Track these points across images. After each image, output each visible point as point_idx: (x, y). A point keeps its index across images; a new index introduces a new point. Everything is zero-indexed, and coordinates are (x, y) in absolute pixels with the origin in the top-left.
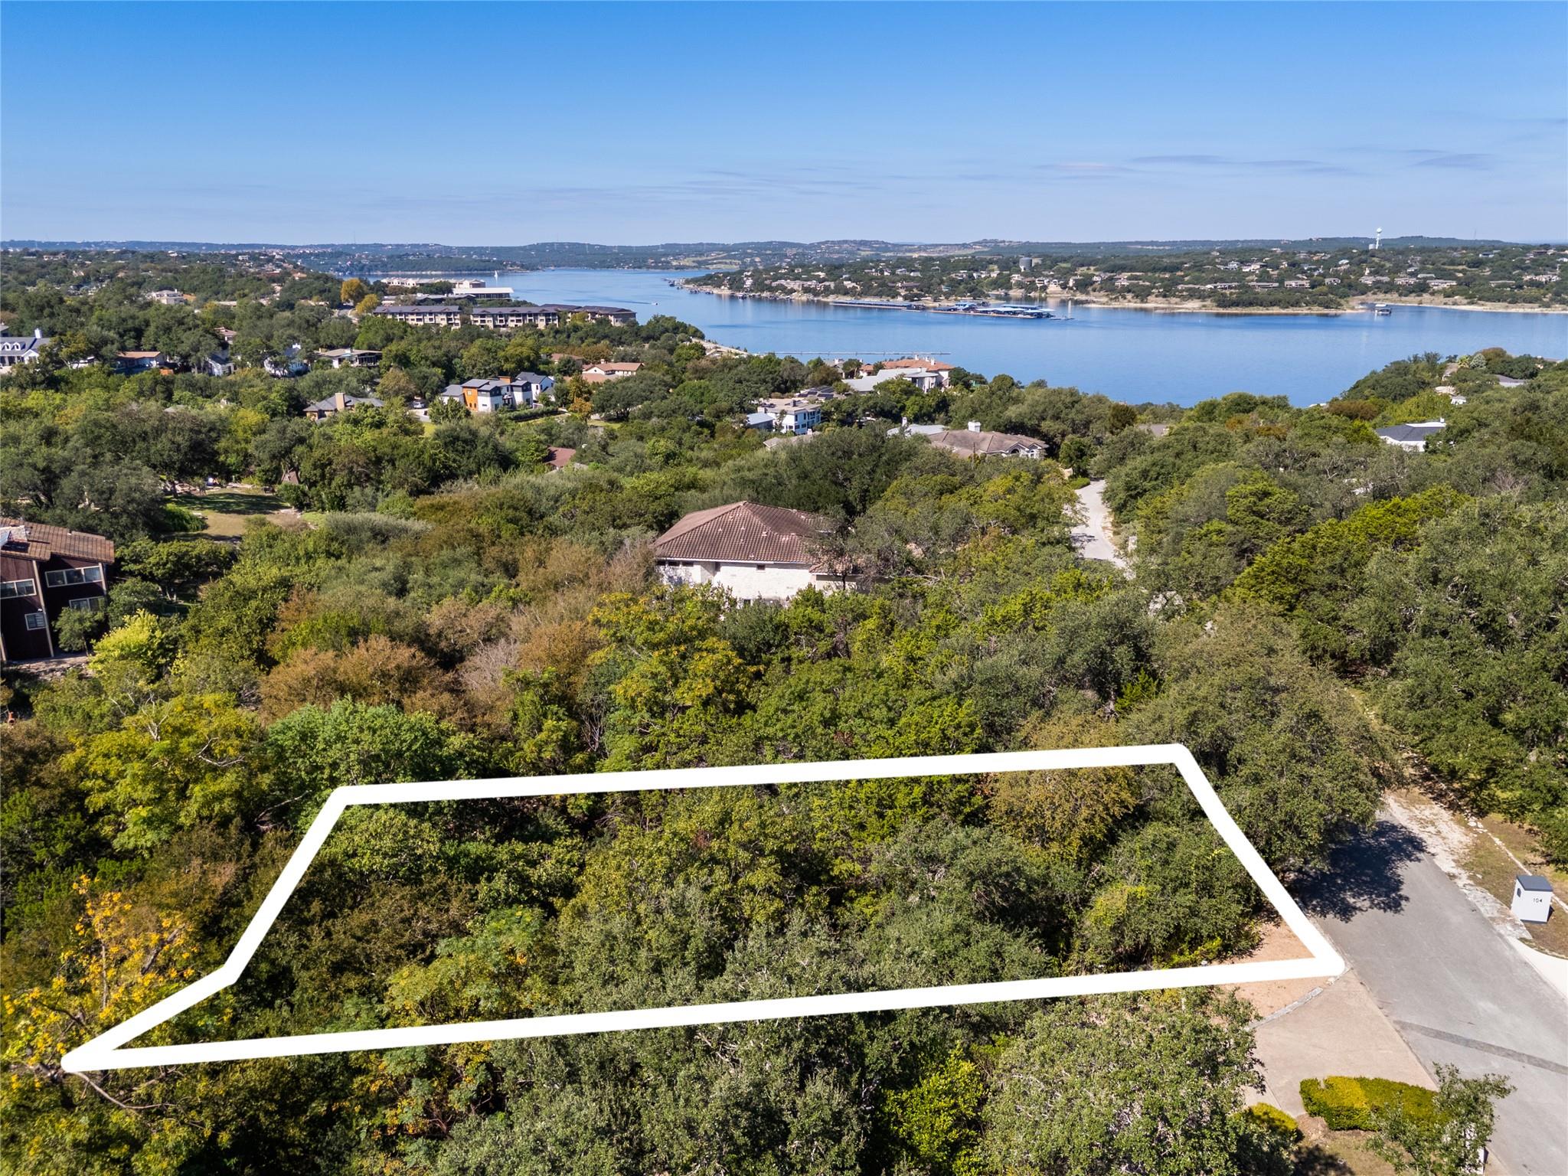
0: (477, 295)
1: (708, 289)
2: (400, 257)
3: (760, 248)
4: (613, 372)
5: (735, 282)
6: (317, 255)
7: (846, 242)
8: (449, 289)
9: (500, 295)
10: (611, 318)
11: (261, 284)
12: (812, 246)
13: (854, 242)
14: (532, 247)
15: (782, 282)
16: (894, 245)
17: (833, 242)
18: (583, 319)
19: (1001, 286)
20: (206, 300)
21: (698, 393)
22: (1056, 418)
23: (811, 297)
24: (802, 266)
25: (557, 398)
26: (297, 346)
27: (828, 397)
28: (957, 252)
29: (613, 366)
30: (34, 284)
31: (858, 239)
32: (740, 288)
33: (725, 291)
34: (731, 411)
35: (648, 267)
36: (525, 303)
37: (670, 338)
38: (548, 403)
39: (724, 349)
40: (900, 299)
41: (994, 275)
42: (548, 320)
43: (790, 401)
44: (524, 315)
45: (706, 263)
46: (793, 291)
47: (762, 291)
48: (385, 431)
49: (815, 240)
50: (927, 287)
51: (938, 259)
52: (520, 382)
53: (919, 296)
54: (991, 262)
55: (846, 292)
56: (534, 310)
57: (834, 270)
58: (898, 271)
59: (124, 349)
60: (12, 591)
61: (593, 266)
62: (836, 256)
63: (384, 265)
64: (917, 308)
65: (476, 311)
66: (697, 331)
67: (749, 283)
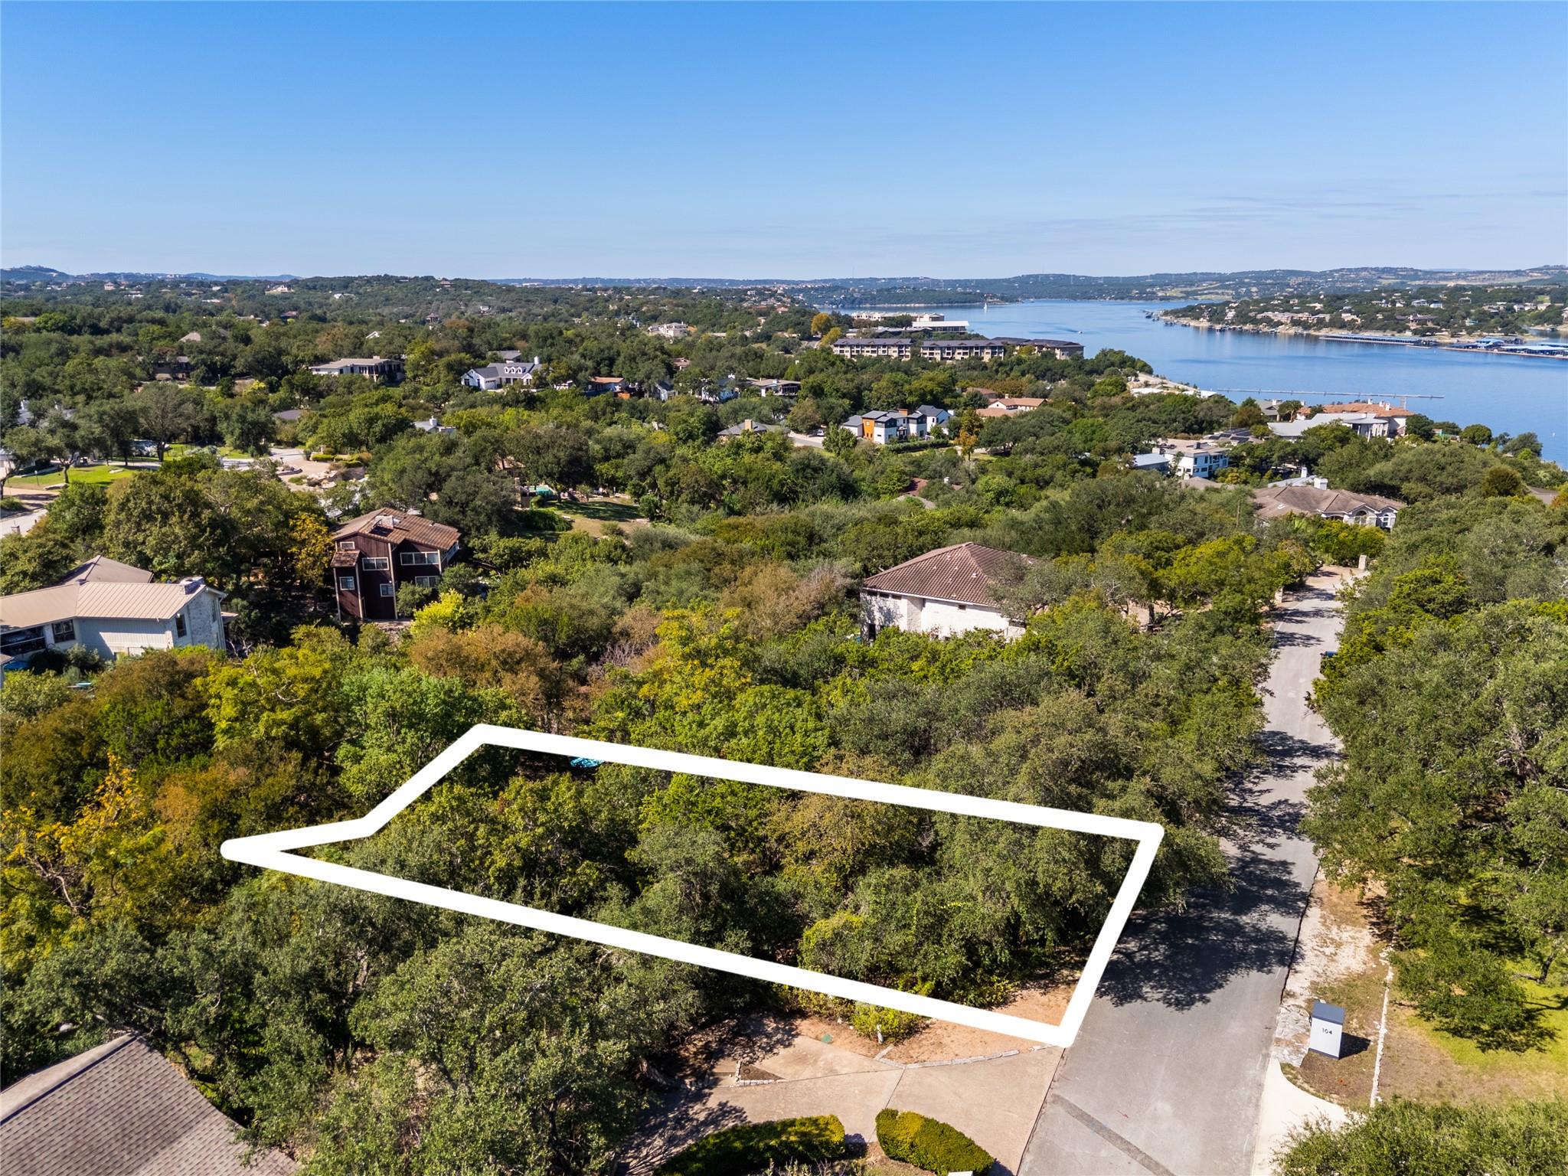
0: (934, 329)
1: (1184, 321)
2: (888, 290)
3: (1259, 277)
4: (1016, 407)
5: (1216, 313)
6: (816, 290)
7: (1365, 269)
8: (908, 322)
9: (956, 328)
10: (1058, 352)
11: (751, 316)
12: (1323, 275)
13: (1376, 269)
14: (1017, 279)
15: (1270, 314)
16: (1426, 273)
17: (1350, 270)
18: (1030, 352)
19: (1548, 321)
20: (704, 331)
21: (1089, 431)
22: (1423, 479)
23: (1300, 330)
24: (1299, 297)
25: (950, 431)
26: (732, 376)
27: (1241, 440)
28: (1507, 280)
29: (1017, 401)
30: (579, 316)
31: (1381, 266)
32: (1220, 321)
33: (1204, 323)
34: (1120, 451)
35: (1131, 298)
36: (977, 336)
37: (1115, 373)
38: (939, 435)
39: (1171, 385)
40: (1408, 333)
41: (1542, 308)
42: (993, 353)
43: (1194, 442)
44: (971, 348)
45: (1195, 293)
46: (1280, 323)
47: (1245, 323)
48: (761, 455)
49: (1327, 268)
50: (1447, 321)
51: (1472, 288)
52: (918, 414)
53: (1433, 331)
54: (1542, 292)
55: (1343, 325)
56: (981, 343)
57: (1334, 302)
58: (1415, 303)
59: (599, 374)
60: (373, 566)
61: (1074, 297)
62: (1349, 285)
63: (873, 298)
64: (1428, 344)
65: (927, 343)
66: (1145, 365)
67: (1231, 314)
